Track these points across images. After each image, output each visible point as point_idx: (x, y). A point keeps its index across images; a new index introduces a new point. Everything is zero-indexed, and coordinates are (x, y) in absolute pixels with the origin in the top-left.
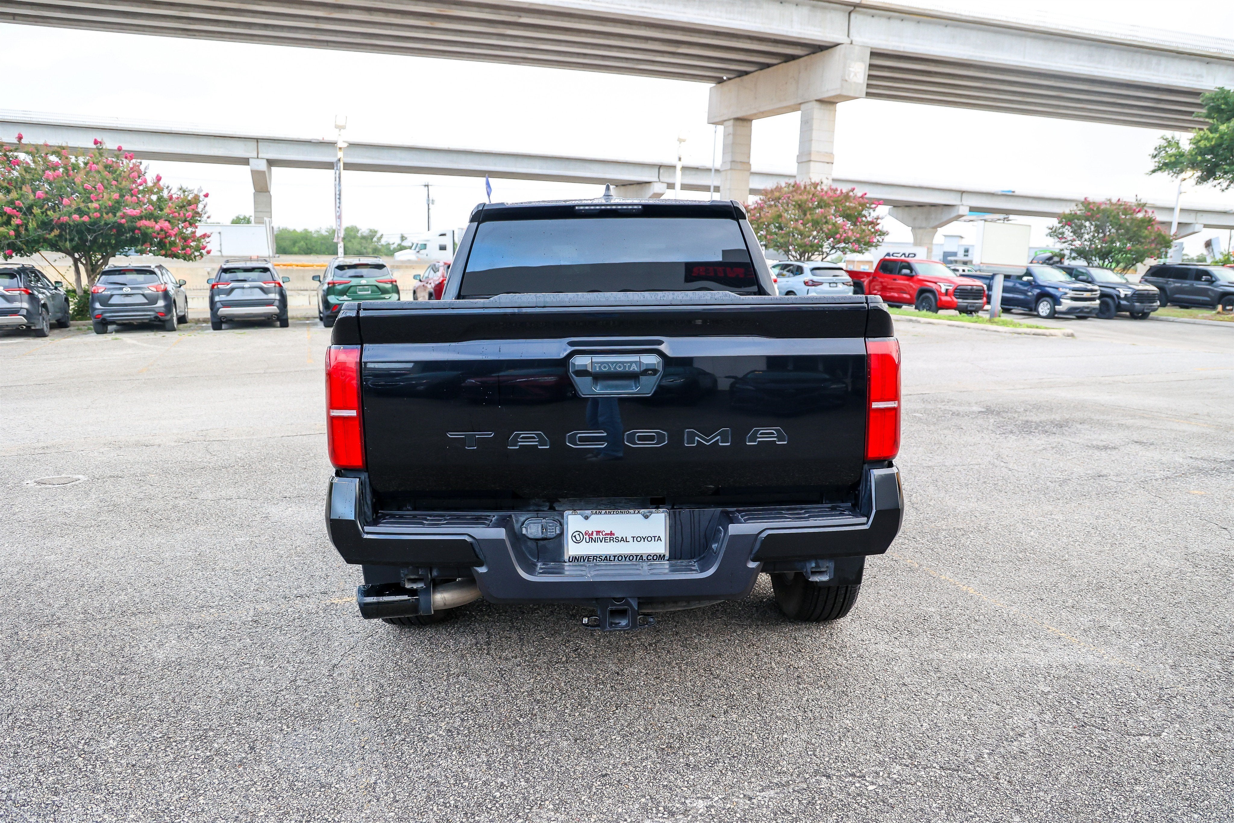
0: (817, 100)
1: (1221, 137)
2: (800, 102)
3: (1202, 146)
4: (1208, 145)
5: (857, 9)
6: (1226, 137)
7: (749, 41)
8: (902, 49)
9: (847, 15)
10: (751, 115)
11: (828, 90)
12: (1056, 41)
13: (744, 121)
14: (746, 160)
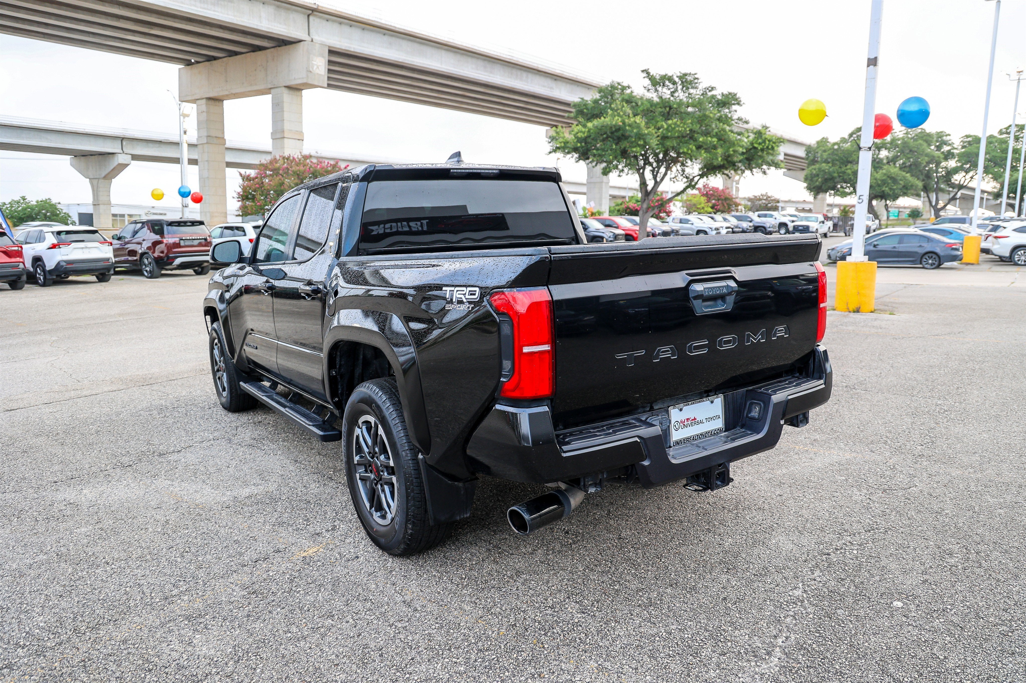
0: (285, 87)
1: (589, 131)
2: (270, 87)
3: (580, 136)
4: (583, 136)
5: (315, 13)
6: (592, 131)
7: (221, 30)
8: (352, 50)
9: (306, 17)
10: (223, 96)
11: (295, 79)
12: (462, 54)
13: (217, 101)
14: (221, 136)
